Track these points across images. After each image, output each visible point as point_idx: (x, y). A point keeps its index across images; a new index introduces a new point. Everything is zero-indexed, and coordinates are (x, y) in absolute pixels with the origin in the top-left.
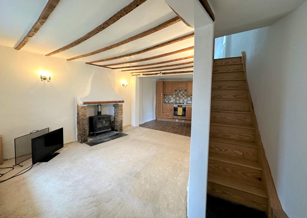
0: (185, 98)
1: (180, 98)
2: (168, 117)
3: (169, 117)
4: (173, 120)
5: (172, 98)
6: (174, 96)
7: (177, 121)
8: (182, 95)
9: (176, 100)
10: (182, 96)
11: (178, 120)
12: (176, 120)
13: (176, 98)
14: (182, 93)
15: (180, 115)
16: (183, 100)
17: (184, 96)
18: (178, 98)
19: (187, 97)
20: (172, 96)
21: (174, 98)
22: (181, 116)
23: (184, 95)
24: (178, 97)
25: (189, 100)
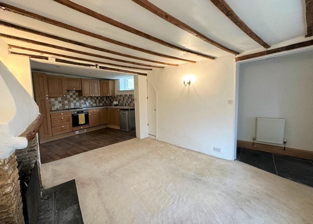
0: (77, 101)
1: (69, 101)
2: (63, 132)
3: (66, 131)
4: (72, 134)
5: (57, 102)
6: (60, 99)
7: (78, 133)
8: (71, 97)
9: (63, 105)
10: (72, 99)
11: (78, 131)
12: (76, 132)
13: (64, 101)
14: (71, 94)
15: (82, 123)
16: (75, 104)
17: (75, 99)
18: (66, 102)
19: (79, 99)
20: (56, 100)
21: (60, 102)
22: (84, 124)
23: (74, 96)
24: (66, 100)
25: (82, 103)
